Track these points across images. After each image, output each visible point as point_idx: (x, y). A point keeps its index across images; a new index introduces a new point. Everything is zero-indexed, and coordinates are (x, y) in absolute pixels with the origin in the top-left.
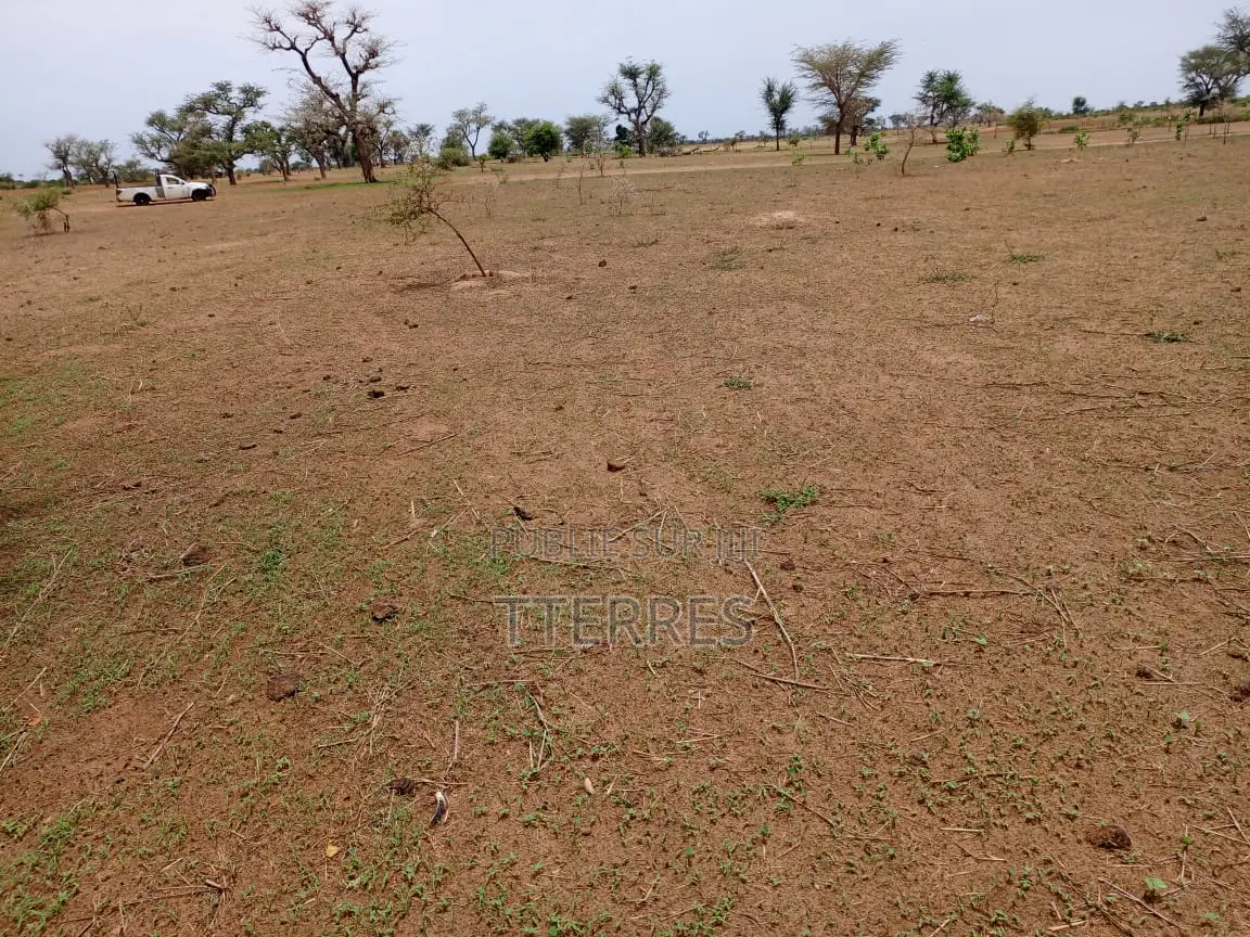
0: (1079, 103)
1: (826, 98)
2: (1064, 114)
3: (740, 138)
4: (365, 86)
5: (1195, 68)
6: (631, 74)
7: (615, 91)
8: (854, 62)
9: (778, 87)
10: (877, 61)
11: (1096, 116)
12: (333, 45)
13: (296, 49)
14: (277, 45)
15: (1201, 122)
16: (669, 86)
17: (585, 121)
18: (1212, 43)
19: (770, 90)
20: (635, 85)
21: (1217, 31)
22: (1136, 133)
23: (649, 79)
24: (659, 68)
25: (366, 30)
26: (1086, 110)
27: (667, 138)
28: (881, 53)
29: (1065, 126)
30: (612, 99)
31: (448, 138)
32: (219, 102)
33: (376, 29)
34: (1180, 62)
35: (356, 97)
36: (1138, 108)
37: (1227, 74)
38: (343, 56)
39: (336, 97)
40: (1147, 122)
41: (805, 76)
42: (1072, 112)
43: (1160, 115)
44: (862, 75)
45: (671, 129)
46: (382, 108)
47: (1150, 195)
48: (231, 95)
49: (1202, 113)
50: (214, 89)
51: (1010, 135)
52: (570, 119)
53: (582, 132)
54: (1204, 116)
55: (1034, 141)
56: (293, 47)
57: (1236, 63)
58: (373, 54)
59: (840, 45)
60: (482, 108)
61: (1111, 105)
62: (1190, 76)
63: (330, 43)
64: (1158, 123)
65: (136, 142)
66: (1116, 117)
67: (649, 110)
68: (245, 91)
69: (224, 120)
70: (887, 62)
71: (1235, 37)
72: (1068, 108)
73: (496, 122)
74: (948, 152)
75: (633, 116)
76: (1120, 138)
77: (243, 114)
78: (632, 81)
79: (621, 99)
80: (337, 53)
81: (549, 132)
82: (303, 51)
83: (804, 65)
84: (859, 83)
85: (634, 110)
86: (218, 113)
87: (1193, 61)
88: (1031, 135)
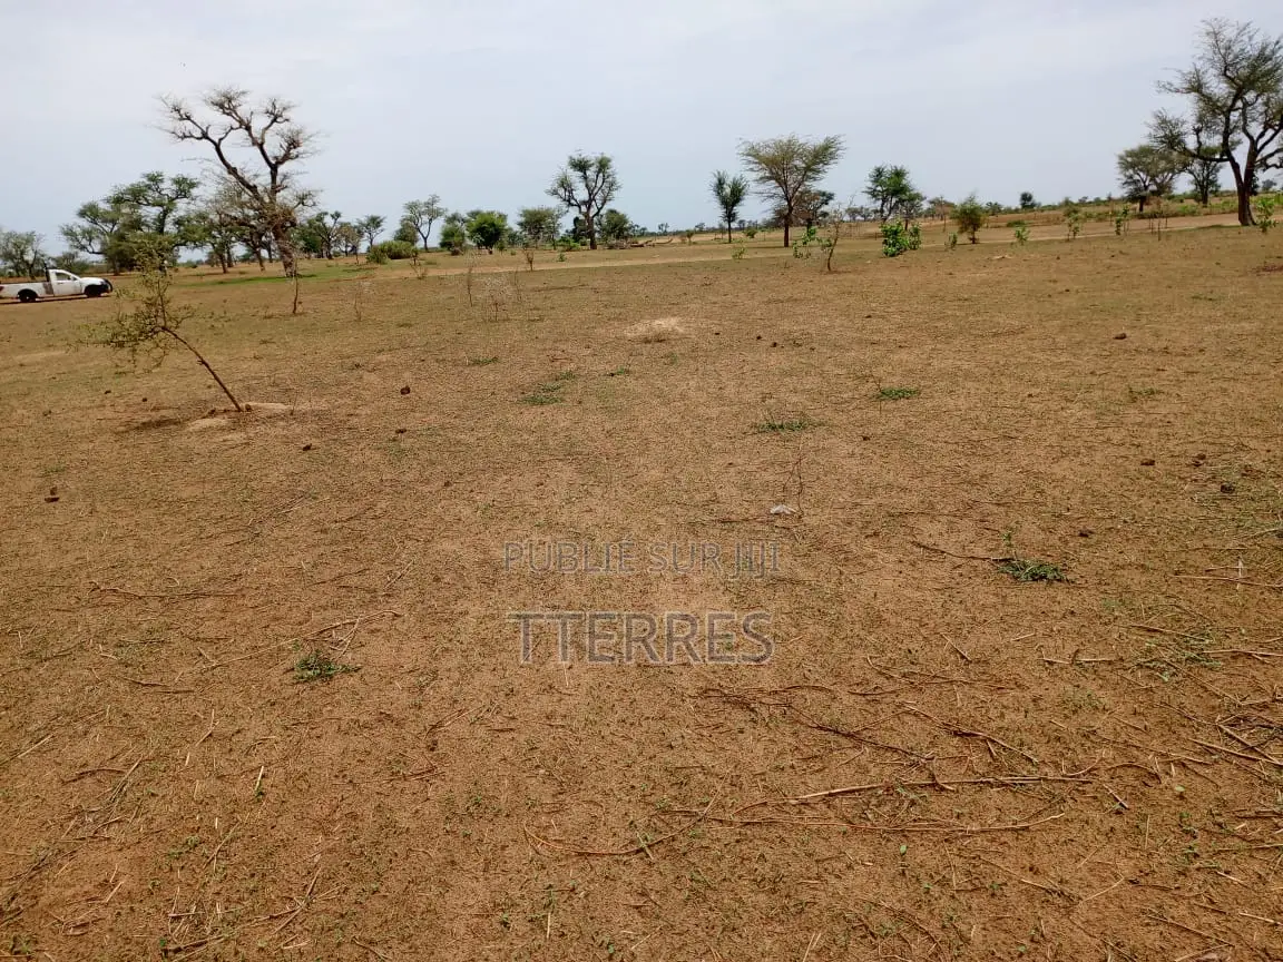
0: (1026, 198)
1: (774, 191)
2: (1013, 208)
3: (701, 230)
4: (285, 177)
5: (1132, 166)
6: (581, 166)
7: (565, 184)
8: (801, 156)
9: (729, 181)
10: (822, 155)
11: (1042, 211)
12: (250, 135)
13: (208, 138)
14: (187, 134)
15: (1142, 217)
16: (619, 179)
17: (539, 213)
18: (1145, 142)
19: (720, 184)
20: (585, 178)
21: (1147, 131)
22: (1076, 228)
23: (599, 172)
24: (609, 161)
25: (287, 120)
26: (1033, 205)
27: (622, 230)
28: (826, 148)
29: (1013, 220)
30: (561, 191)
31: (401, 231)
32: (150, 193)
33: (297, 119)
34: (1117, 160)
35: (275, 189)
36: (1083, 203)
37: (1163, 172)
38: (261, 146)
39: (253, 188)
40: (1089, 216)
41: (752, 170)
42: (1020, 207)
43: (1102, 210)
44: (808, 169)
45: (626, 222)
46: (302, 200)
47: (1070, 301)
48: (162, 186)
49: (1141, 209)
50: (145, 180)
51: (954, 229)
52: (524, 211)
53: (536, 223)
54: (1144, 211)
55: (977, 235)
56: (205, 136)
57: (1170, 161)
58: (293, 144)
59: (785, 141)
60: (434, 200)
61: (1057, 200)
62: (1127, 174)
63: (247, 133)
64: (1100, 218)
65: (66, 234)
66: (1060, 213)
67: (599, 203)
68: (178, 181)
69: (155, 211)
70: (833, 156)
71: (1165, 136)
72: (1016, 203)
73: (449, 214)
74: (884, 247)
75: (584, 209)
76: (1061, 232)
77: (175, 204)
78: (582, 174)
79: (571, 192)
80: (254, 143)
81: (493, 225)
82: (217, 141)
83: (750, 158)
84: (805, 177)
85: (584, 203)
86: (149, 204)
87: (1129, 159)
88: (975, 230)
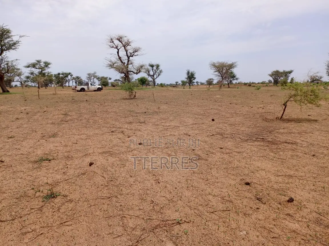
6: (152, 66)
9: (190, 72)
16: (163, 70)
19: (188, 73)
20: (153, 69)
23: (156, 68)
24: (159, 65)
30: (147, 72)
32: (37, 65)
41: (212, 69)
48: (41, 64)
60: (95, 73)
68: (45, 63)
75: (152, 77)
79: (149, 72)
80: (125, 51)
82: (118, 49)
86: (36, 68)
